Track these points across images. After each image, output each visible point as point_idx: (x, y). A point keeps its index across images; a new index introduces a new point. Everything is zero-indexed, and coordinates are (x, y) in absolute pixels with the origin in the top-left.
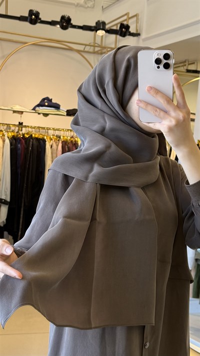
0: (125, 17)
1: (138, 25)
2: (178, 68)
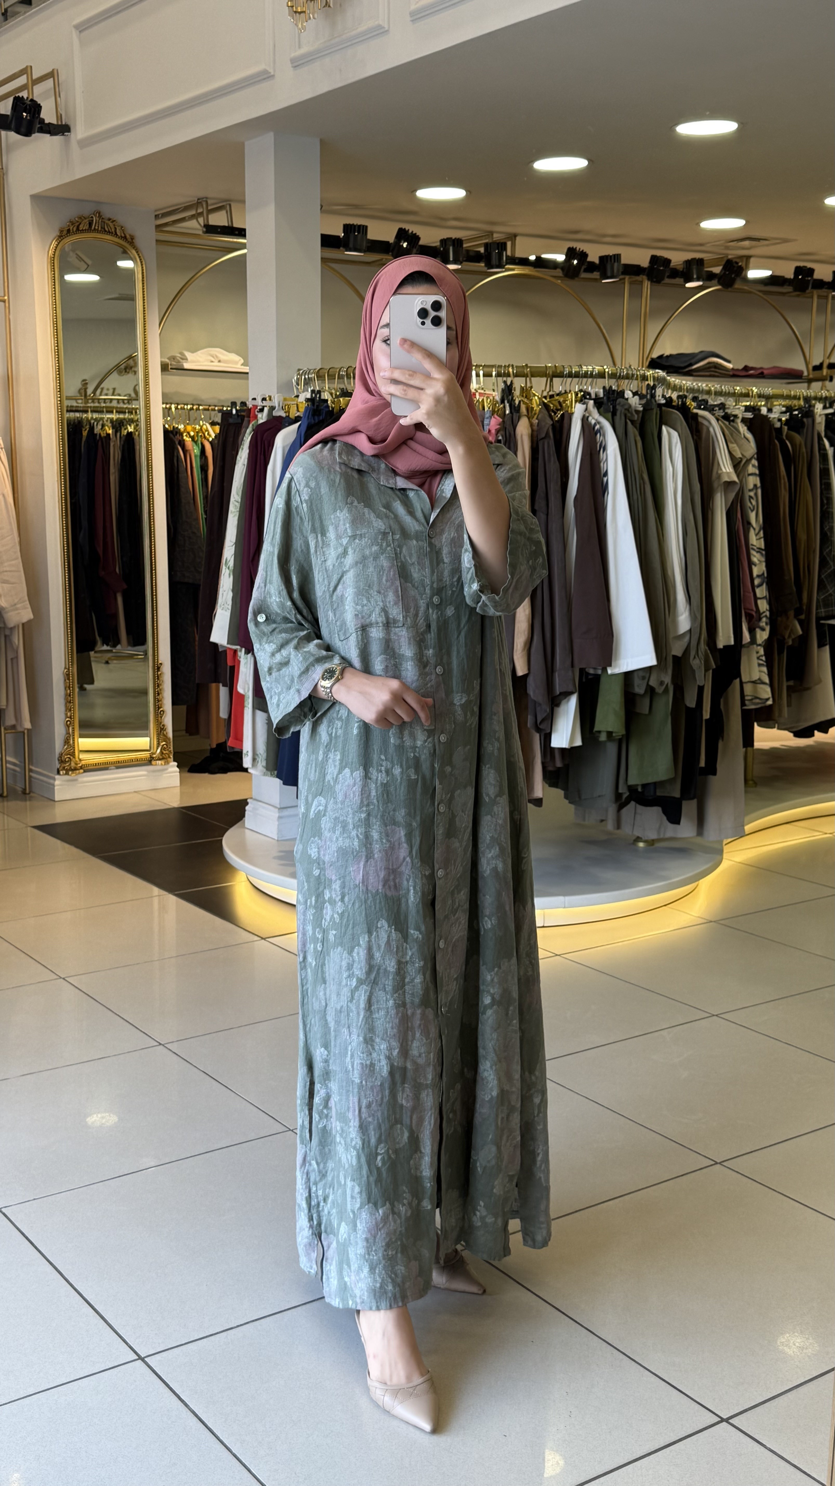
0: (22, 80)
1: (61, 101)
2: (179, 223)
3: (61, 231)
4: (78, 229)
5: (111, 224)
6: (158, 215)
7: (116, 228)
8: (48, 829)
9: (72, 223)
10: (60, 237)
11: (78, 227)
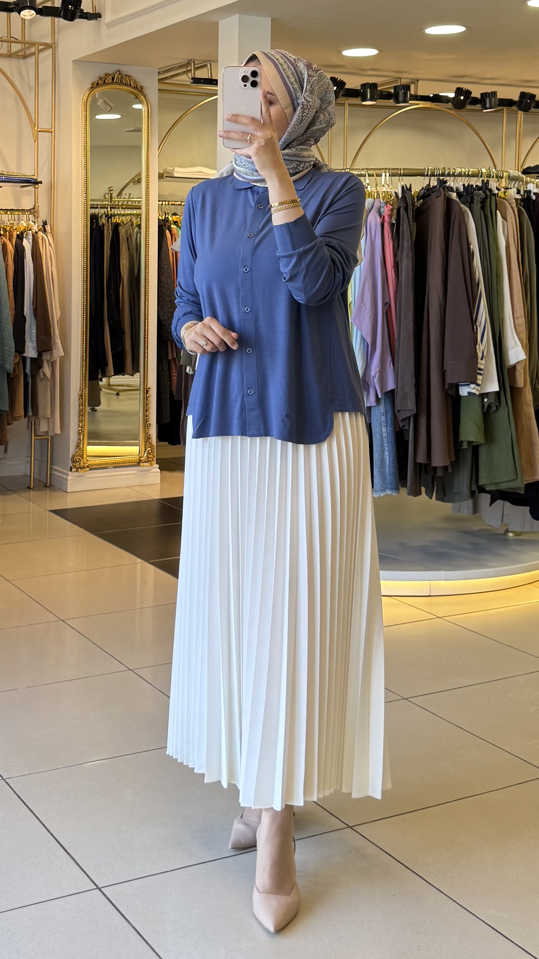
2: (175, 77)
3: (93, 84)
4: (104, 82)
5: (128, 79)
6: (161, 72)
7: (130, 82)
8: (61, 513)
9: (100, 78)
10: (91, 88)
11: (105, 81)
